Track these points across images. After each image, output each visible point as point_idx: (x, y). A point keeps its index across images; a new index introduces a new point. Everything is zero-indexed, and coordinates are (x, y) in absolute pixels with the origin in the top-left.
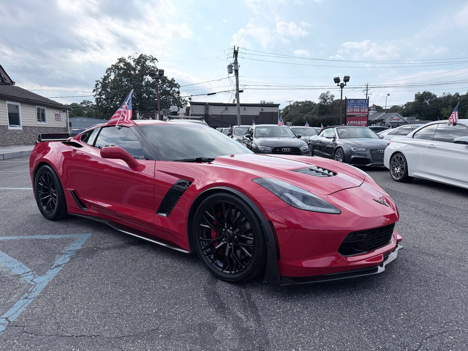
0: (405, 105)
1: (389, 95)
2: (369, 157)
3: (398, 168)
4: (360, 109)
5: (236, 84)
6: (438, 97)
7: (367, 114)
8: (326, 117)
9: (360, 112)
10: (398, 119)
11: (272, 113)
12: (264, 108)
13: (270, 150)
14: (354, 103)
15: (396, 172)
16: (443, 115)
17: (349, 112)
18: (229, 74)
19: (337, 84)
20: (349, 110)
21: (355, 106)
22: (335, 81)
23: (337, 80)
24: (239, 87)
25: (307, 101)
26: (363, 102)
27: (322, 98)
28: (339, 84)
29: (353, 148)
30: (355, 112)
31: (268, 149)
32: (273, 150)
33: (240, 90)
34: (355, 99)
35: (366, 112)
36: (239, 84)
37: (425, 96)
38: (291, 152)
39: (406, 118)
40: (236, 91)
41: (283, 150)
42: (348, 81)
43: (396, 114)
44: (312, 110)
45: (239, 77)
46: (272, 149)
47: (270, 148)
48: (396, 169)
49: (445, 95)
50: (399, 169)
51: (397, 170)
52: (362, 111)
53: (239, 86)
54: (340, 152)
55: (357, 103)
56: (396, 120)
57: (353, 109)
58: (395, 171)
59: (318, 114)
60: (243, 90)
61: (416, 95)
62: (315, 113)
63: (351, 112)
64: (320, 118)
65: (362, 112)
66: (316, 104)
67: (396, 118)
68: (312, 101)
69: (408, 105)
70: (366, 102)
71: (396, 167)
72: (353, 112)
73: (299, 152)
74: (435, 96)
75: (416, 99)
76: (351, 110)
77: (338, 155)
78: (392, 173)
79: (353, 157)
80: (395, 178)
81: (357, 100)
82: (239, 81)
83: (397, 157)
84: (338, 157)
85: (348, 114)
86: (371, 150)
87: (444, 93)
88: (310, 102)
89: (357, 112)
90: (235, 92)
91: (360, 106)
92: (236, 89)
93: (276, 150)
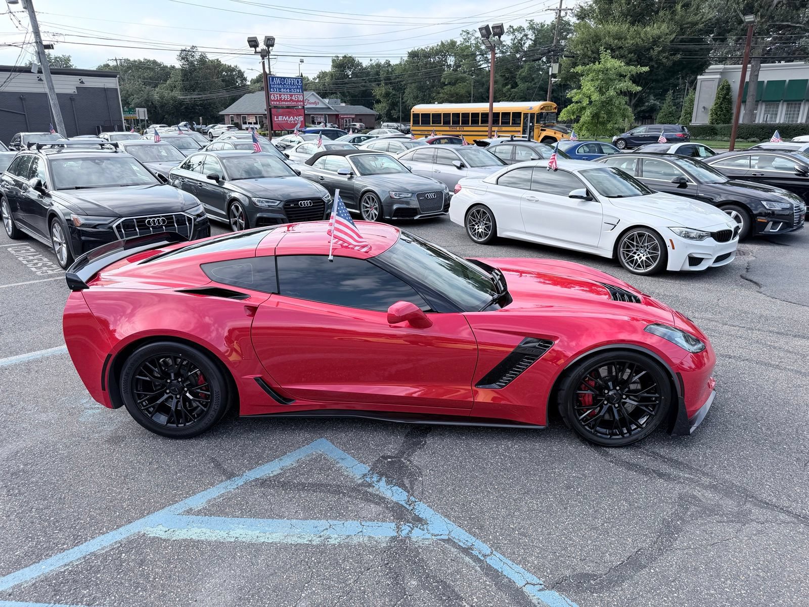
0: (319, 77)
1: (302, 61)
2: (415, 204)
3: (478, 226)
4: (291, 96)
5: (31, 29)
6: (364, 66)
7: (302, 103)
8: (200, 96)
9: (291, 100)
10: (315, 103)
11: (105, 90)
12: (84, 79)
13: (280, 206)
14: (281, 84)
15: (477, 231)
16: (375, 95)
17: (274, 101)
18: (10, 5)
19: (253, 49)
20: (274, 96)
21: (282, 89)
22: (251, 43)
23: (253, 43)
24: (43, 37)
25: (149, 61)
26: (294, 83)
27: (183, 58)
28: (259, 49)
29: (394, 193)
30: (284, 101)
31: (276, 204)
32: (285, 205)
33: (44, 43)
34: (281, 78)
35: (300, 101)
36: (40, 29)
37: (346, 63)
38: (313, 206)
39: (326, 101)
40: (35, 44)
41: (301, 203)
42: (272, 45)
43: (313, 94)
44: (168, 82)
45: (36, 13)
46: (282, 203)
47: (278, 202)
48: (476, 227)
49: (373, 62)
50: (480, 227)
51: (478, 229)
52: (294, 99)
53: (42, 35)
54: (371, 199)
55: (285, 84)
56: (313, 103)
57: (280, 95)
58: (475, 230)
59: (181, 90)
60: (52, 45)
61: (333, 61)
62: (175, 87)
63: (277, 101)
64: (189, 97)
65: (295, 101)
66: (167, 67)
67: (312, 100)
68: (159, 60)
69: (322, 75)
70: (298, 82)
71: (477, 224)
72: (281, 99)
73: (322, 205)
74: (359, 64)
75: (334, 66)
76: (277, 97)
77: (368, 203)
78: (470, 233)
79: (395, 207)
80: (475, 239)
81: (284, 78)
82: (38, 23)
83: (478, 212)
84: (368, 206)
85: (272, 103)
86: (419, 196)
87: (371, 60)
88: (155, 62)
89: (287, 101)
90: (33, 49)
91: (290, 89)
92: (34, 41)
93: (290, 205)
